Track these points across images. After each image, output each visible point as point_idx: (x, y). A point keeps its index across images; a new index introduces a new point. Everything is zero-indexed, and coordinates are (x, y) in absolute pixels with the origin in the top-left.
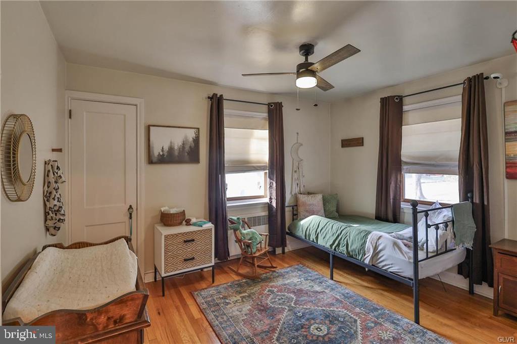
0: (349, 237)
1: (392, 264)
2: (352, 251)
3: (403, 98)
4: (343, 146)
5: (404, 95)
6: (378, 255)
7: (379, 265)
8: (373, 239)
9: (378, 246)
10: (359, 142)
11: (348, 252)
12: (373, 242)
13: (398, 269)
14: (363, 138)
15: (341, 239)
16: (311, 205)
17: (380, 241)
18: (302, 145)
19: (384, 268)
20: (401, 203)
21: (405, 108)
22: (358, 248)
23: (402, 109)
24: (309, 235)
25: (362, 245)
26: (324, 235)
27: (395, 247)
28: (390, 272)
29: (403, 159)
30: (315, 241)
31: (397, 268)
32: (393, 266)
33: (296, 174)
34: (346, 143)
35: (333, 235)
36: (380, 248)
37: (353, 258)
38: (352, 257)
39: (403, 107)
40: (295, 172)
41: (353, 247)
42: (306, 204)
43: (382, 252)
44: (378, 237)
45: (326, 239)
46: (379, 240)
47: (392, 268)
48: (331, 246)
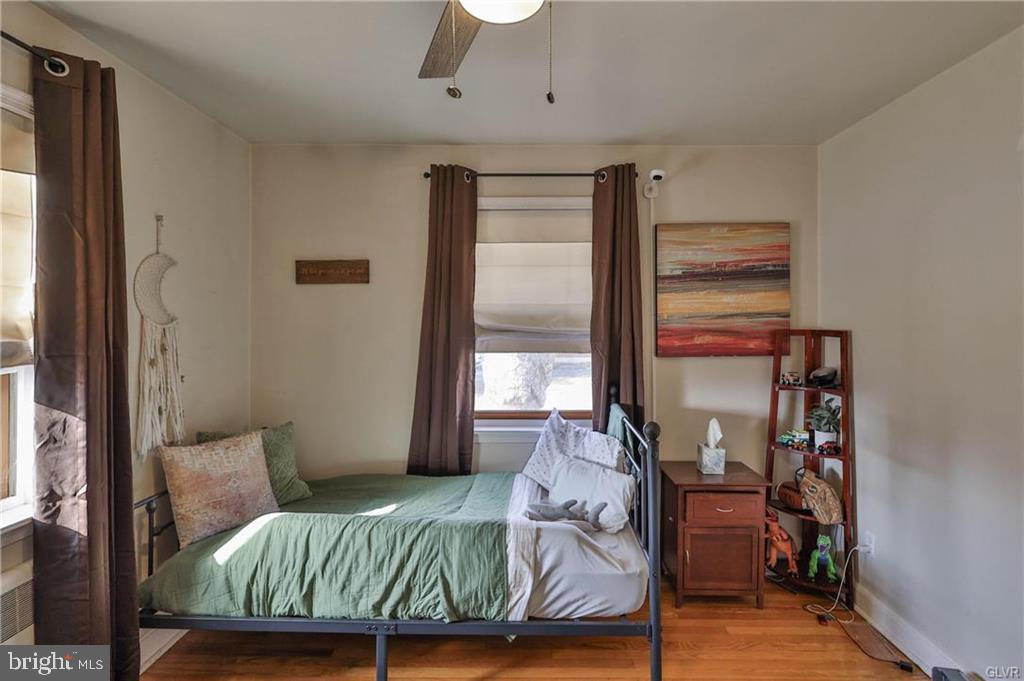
0: (447, 558)
1: (584, 597)
2: (467, 601)
3: (478, 178)
4: (301, 278)
5: (479, 172)
6: (545, 585)
7: (547, 611)
8: (523, 543)
9: (542, 557)
10: (356, 272)
11: (452, 608)
12: (525, 553)
13: (600, 604)
14: (368, 262)
15: (415, 573)
16: (228, 477)
17: (543, 543)
18: (172, 263)
19: (562, 615)
20: (476, 421)
21: (483, 202)
22: (485, 585)
23: (476, 206)
24: (268, 597)
25: (496, 573)
26: (341, 577)
27: (584, 547)
28: (581, 619)
29: (479, 320)
30: (303, 612)
31: (597, 601)
32: (587, 598)
33: (153, 372)
34: (310, 272)
35: (380, 568)
36: (546, 566)
37: (468, 619)
38: (465, 619)
39: (479, 199)
40: (152, 363)
41: (467, 590)
42: (209, 478)
43: (555, 572)
44: (534, 536)
45: (354, 587)
46: (540, 542)
47: (584, 608)
48: (377, 607)
